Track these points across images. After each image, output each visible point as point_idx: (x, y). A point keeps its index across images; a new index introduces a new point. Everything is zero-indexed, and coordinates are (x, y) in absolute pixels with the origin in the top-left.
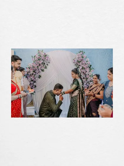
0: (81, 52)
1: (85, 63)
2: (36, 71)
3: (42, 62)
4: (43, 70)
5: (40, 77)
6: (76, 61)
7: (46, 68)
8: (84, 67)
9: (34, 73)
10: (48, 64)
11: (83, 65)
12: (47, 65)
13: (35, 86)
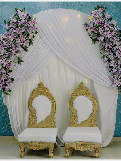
0: (99, 7)
1: (110, 29)
2: (11, 50)
3: (23, 30)
4: (25, 49)
5: (20, 61)
6: (91, 26)
7: (30, 43)
8: (108, 36)
9: (8, 53)
10: (35, 35)
11: (105, 33)
12: (34, 37)
13: (12, 79)
